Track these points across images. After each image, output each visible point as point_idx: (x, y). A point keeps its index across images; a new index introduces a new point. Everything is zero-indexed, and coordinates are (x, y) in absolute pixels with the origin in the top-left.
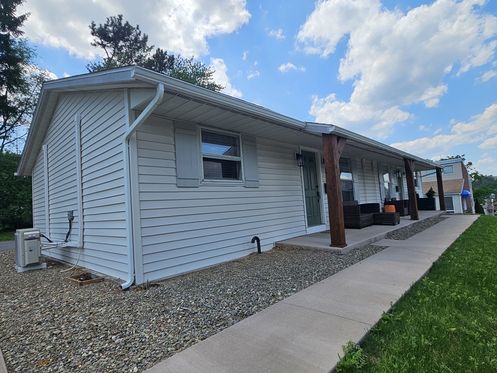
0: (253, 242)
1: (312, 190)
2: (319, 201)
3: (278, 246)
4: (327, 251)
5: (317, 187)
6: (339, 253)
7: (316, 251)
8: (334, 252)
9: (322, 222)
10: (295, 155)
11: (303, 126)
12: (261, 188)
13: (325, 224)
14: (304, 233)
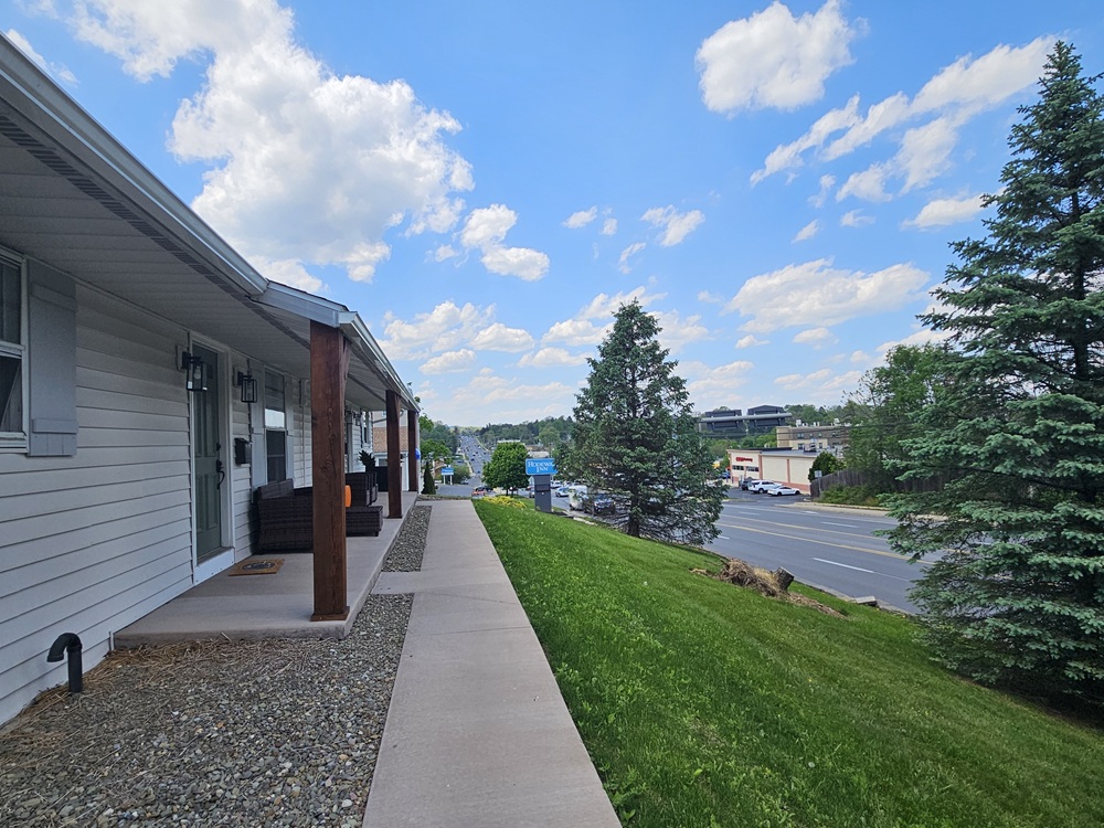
0: (54, 655)
1: (206, 456)
2: (219, 488)
3: (125, 646)
4: (305, 635)
5: (218, 447)
6: (338, 636)
7: (273, 640)
8: (326, 634)
9: (224, 545)
10: (180, 356)
11: (260, 287)
12: (82, 456)
13: (231, 548)
14: (186, 586)
